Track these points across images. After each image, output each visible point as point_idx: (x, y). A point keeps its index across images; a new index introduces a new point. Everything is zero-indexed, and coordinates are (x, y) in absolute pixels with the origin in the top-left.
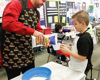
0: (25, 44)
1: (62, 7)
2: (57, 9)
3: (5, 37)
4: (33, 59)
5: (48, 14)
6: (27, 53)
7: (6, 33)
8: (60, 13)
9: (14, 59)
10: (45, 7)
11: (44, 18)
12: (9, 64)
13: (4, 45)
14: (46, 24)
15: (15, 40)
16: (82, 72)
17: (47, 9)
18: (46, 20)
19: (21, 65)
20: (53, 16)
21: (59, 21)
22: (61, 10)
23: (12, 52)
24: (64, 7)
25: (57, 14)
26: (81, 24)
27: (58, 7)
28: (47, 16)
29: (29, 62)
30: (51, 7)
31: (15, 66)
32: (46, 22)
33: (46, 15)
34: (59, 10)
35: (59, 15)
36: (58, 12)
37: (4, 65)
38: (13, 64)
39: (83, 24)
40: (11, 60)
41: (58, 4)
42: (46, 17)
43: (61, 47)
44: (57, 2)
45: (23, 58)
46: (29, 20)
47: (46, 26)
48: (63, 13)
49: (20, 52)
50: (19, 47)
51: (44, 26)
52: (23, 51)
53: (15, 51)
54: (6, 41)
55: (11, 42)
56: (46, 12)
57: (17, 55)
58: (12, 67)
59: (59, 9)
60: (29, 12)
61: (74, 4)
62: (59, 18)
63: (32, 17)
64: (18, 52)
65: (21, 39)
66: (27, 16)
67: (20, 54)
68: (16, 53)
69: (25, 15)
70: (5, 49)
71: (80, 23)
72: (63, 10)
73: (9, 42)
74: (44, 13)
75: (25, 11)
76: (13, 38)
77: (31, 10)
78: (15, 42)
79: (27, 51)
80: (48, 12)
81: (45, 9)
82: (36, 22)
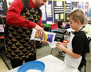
0: (26, 39)
1: (68, 6)
2: (63, 8)
3: (9, 31)
4: (34, 52)
5: (55, 12)
6: (28, 46)
7: (10, 28)
8: (65, 11)
9: (16, 51)
10: (53, 6)
11: (52, 15)
12: (11, 55)
13: (8, 39)
14: (53, 20)
15: (17, 35)
16: (76, 67)
17: (55, 8)
18: (53, 17)
19: (23, 57)
20: (60, 13)
21: (65, 18)
22: (67, 9)
23: (14, 45)
24: (69, 6)
25: (63, 12)
26: (77, 23)
27: (64, 6)
28: (55, 14)
29: (31, 54)
30: (58, 6)
31: (17, 58)
32: (53, 19)
33: (53, 13)
34: (64, 9)
35: (65, 13)
36: (64, 11)
37: (7, 56)
38: (15, 56)
39: (78, 23)
40: (13, 52)
41: (64, 3)
42: (53, 14)
43: (57, 45)
44: (63, 2)
45: (25, 50)
46: (30, 18)
47: (54, 22)
48: (68, 11)
49: (22, 45)
50: (21, 41)
51: (51, 22)
52: (25, 44)
53: (17, 44)
54: (9, 35)
55: (14, 36)
56: (54, 10)
57: (19, 48)
58: (14, 58)
59: (64, 7)
60: (31, 11)
61: (78, 3)
62: (65, 16)
63: (33, 15)
64: (19, 45)
65: (22, 35)
66: (29, 14)
67: (22, 47)
68: (18, 46)
69: (27, 13)
70: (8, 42)
71: (75, 22)
72: (68, 9)
73: (12, 36)
74: (52, 11)
75: (27, 9)
76: (15, 33)
77: (33, 9)
78: (17, 37)
79: (28, 45)
80: (55, 10)
81: (53, 8)
82: (37, 20)
